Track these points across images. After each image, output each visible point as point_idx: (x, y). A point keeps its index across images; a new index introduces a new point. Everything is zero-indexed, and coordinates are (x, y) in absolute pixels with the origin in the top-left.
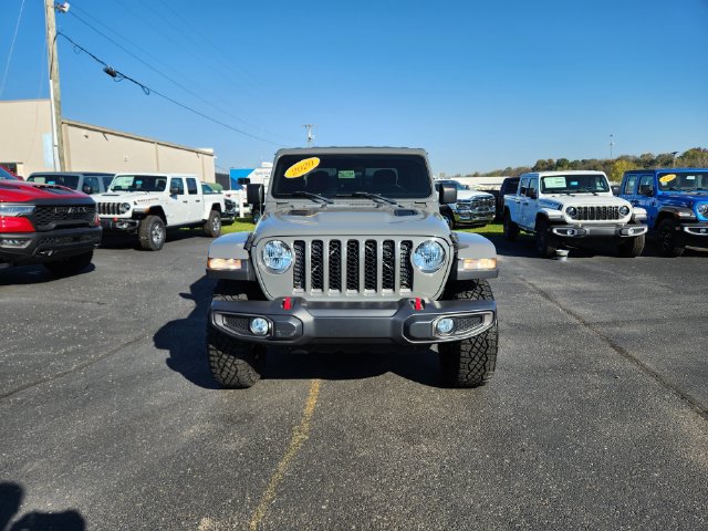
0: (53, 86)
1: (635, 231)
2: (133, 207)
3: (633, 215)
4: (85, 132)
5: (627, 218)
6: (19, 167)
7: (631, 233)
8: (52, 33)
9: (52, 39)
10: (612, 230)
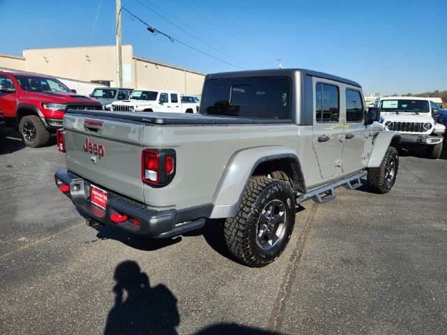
0: (118, 39)
1: (432, 141)
2: (135, 108)
3: (434, 129)
4: (145, 64)
5: (429, 132)
6: (111, 83)
7: (429, 141)
8: (118, 8)
9: (118, 12)
10: (415, 139)
